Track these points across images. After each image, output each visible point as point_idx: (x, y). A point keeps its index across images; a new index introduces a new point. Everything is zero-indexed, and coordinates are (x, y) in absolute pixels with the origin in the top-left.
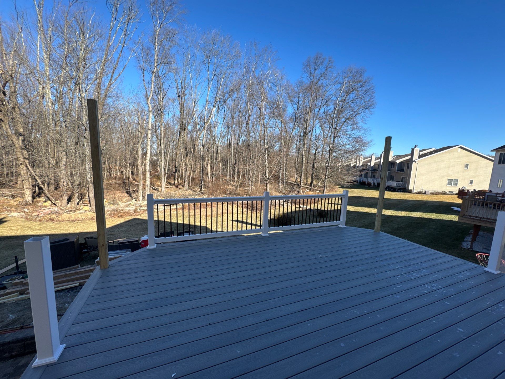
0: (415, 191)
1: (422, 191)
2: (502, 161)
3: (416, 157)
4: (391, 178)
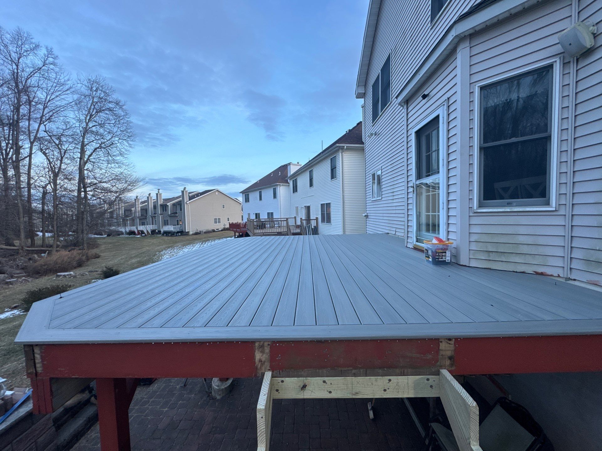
1: (197, 231)
2: (247, 200)
3: (186, 198)
4: (166, 223)
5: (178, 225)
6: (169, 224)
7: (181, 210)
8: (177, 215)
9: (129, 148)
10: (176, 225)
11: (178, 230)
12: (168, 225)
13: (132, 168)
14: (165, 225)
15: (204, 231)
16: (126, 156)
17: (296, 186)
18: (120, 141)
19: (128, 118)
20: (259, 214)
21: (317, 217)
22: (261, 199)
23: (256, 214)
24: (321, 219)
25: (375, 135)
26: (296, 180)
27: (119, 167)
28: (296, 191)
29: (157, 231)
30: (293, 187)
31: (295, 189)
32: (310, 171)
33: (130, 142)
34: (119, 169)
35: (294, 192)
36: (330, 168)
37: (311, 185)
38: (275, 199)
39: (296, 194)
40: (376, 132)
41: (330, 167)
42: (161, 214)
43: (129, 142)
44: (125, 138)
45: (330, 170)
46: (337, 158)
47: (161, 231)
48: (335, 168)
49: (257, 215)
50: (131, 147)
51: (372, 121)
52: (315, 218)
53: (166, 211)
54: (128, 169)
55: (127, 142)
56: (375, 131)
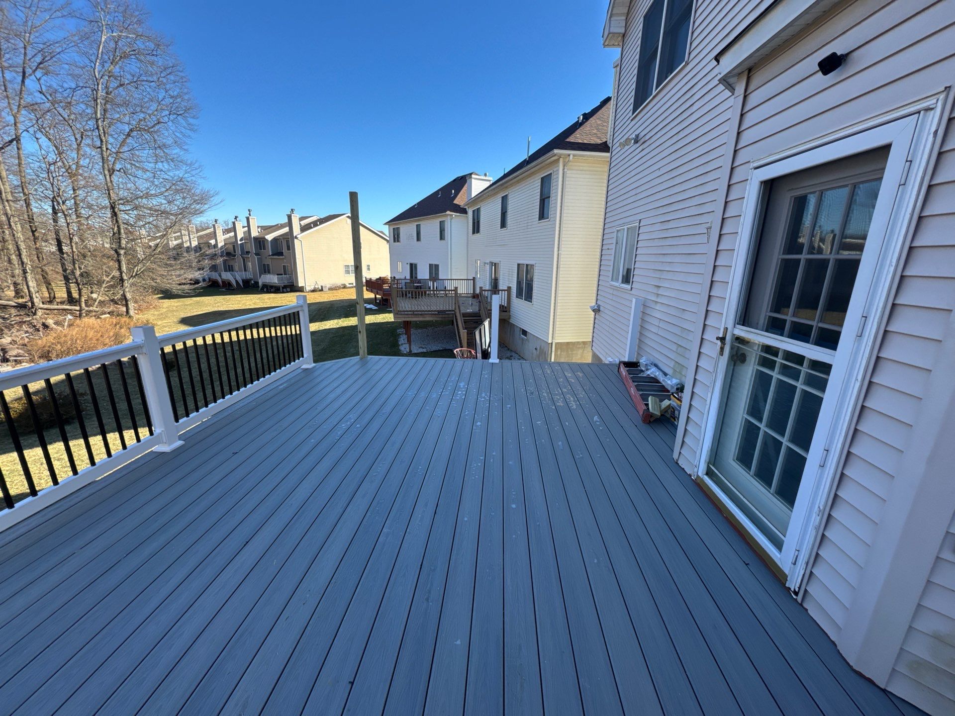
0: (308, 289)
1: (317, 287)
2: (396, 237)
3: (296, 230)
4: (265, 270)
5: (285, 274)
6: (271, 271)
7: (289, 249)
8: (283, 257)
9: (188, 132)
10: (282, 275)
11: (286, 283)
12: (269, 272)
13: (199, 170)
14: (265, 272)
15: (328, 286)
16: (185, 147)
17: (478, 222)
18: (172, 117)
19: (181, 72)
20: (416, 265)
21: (510, 285)
22: (418, 239)
23: (411, 265)
24: (515, 291)
25: (636, 142)
26: (478, 210)
27: (177, 168)
28: (478, 231)
29: (253, 282)
30: (474, 223)
31: (476, 229)
32: (503, 197)
33: (191, 121)
34: (177, 173)
35: (474, 233)
36: (539, 197)
37: (503, 224)
38: (442, 241)
39: (477, 235)
40: (637, 136)
41: (539, 194)
42: (257, 254)
43: (188, 119)
44: (181, 112)
45: (539, 200)
46: (553, 177)
47: (258, 282)
48: (549, 197)
49: (413, 268)
50: (191, 130)
51: (632, 107)
52: (506, 289)
53: (264, 249)
54: (192, 172)
55: (185, 118)
56: (637, 133)
